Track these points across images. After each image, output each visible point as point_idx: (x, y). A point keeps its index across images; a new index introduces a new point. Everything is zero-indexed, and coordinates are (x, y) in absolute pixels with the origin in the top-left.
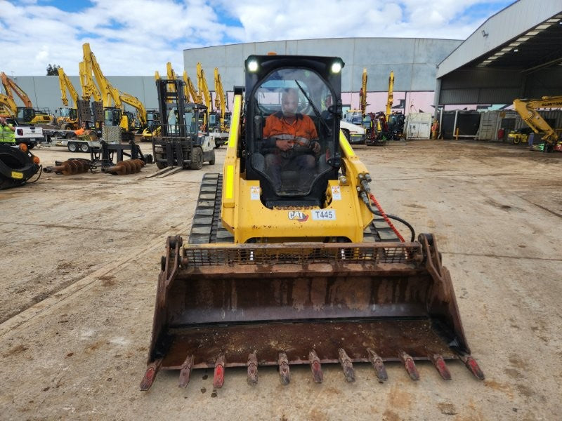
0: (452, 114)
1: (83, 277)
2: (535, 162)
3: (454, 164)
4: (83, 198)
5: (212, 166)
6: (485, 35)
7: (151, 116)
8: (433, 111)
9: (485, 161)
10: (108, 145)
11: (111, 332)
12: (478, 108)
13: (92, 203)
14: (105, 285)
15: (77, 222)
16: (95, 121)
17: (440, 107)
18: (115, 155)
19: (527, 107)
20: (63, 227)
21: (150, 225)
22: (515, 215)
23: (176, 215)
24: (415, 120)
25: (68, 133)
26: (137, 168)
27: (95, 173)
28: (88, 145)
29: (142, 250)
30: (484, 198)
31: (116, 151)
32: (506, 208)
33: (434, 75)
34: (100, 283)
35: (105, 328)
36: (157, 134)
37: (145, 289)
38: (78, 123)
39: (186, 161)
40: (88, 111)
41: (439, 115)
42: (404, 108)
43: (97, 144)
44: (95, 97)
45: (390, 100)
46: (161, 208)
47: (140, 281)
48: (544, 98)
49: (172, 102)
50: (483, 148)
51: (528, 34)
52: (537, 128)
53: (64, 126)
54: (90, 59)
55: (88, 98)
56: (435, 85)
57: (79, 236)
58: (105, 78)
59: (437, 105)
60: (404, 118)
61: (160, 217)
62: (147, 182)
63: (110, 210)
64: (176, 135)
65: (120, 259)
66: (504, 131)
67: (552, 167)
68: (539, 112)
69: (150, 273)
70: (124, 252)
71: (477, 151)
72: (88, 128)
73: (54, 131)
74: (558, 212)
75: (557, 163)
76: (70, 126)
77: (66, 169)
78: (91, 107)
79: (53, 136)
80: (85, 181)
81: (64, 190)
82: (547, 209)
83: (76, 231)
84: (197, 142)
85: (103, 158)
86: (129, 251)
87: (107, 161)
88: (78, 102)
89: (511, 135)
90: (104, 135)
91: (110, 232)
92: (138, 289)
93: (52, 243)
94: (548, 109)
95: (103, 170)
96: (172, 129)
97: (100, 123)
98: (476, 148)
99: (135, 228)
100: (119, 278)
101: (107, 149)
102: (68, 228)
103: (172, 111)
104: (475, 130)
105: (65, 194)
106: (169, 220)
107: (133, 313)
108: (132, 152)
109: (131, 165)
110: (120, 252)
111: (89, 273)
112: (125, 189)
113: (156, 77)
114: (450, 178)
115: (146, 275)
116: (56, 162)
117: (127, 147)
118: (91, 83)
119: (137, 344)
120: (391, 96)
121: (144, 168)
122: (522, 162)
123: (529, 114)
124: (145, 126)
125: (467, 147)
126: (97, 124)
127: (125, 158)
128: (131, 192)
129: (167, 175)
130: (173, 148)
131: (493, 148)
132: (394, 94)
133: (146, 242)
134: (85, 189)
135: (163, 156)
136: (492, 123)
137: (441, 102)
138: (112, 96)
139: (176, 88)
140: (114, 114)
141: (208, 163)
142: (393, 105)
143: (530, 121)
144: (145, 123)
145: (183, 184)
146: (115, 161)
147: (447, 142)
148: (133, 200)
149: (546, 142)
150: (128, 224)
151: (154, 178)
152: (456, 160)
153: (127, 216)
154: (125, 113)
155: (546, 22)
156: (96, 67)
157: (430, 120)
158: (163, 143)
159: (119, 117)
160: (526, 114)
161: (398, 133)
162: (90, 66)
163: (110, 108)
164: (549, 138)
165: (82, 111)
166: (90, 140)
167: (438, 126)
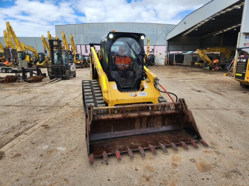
0: (172, 55)
1: (34, 126)
2: (207, 74)
4: (19, 93)
5: (74, 78)
6: (185, 23)
7: (40, 56)
8: (165, 54)
9: (188, 74)
10: (25, 69)
11: (56, 146)
12: (183, 52)
13: (25, 95)
14: (45, 129)
15: (21, 104)
17: (168, 52)
18: (28, 73)
19: (202, 52)
20: (15, 106)
22: (203, 94)
23: (66, 99)
24: (158, 57)
26: (40, 79)
27: (20, 82)
28: (11, 69)
32: (199, 91)
34: (42, 128)
35: (52, 145)
39: (63, 76)
40: (9, 53)
41: (168, 55)
42: (154, 52)
43: (16, 69)
45: (148, 49)
46: (58, 96)
48: (208, 48)
50: (186, 69)
51: (201, 23)
52: (206, 60)
54: (10, 30)
55: (9, 47)
56: (166, 43)
57: (24, 110)
58: (17, 38)
59: (167, 51)
60: (154, 57)
63: (34, 98)
64: (58, 64)
66: (193, 62)
67: (213, 76)
70: (48, 115)
71: (184, 70)
74: (218, 92)
75: (214, 74)
77: (6, 80)
78: (11, 51)
81: (8, 90)
82: (214, 91)
83: (22, 107)
84: (68, 67)
85: (23, 75)
88: (5, 49)
89: (196, 64)
91: (39, 107)
93: (13, 113)
94: (209, 53)
95: (25, 81)
97: (16, 59)
98: (183, 69)
99: (49, 105)
101: (25, 71)
102: (18, 106)
103: (56, 53)
104: (182, 61)
105: (9, 92)
106: (64, 101)
108: (37, 72)
109: (38, 78)
111: (36, 124)
112: (37, 89)
114: (176, 81)
120: (148, 48)
123: (203, 55)
124: (37, 61)
126: (14, 59)
128: (42, 90)
129: (55, 82)
130: (57, 70)
131: (190, 69)
132: (150, 46)
133: (57, 111)
135: (52, 74)
136: (189, 59)
137: (168, 50)
138: (21, 46)
139: (58, 43)
140: (22, 55)
141: (72, 76)
142: (149, 51)
143: (203, 58)
144: (38, 59)
145: (64, 86)
147: (171, 66)
148: (44, 93)
149: (209, 66)
150: (46, 104)
151: (50, 83)
152: (177, 74)
153: (43, 100)
154: (28, 54)
155: (208, 18)
156: (13, 33)
157: (164, 58)
158: (52, 68)
159: (25, 56)
160: (201, 55)
161: (152, 63)
162: (10, 32)
163: (20, 52)
164: (210, 64)
165: (6, 53)
166: (12, 67)
167: (168, 60)
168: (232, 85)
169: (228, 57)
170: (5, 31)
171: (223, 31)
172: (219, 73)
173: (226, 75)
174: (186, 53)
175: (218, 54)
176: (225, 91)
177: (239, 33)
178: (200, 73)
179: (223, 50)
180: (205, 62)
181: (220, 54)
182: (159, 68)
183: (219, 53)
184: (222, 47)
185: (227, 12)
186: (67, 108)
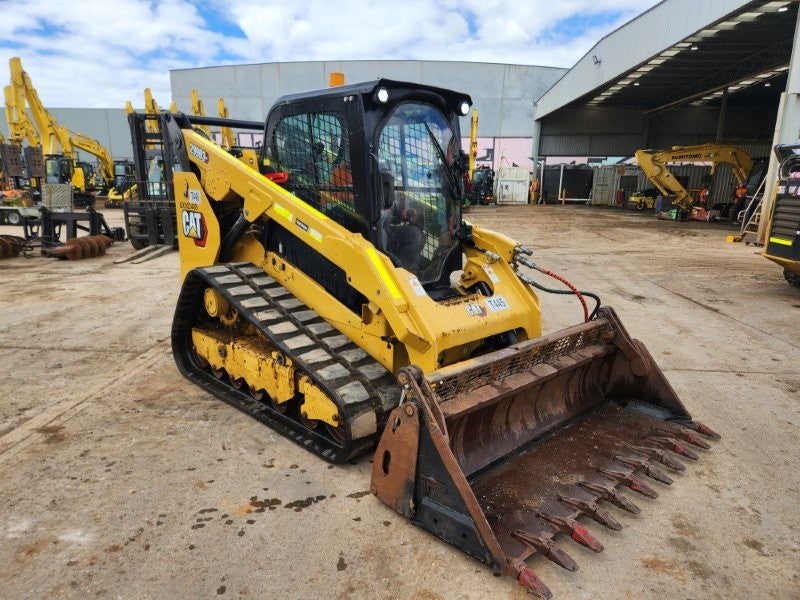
0: (555, 170)
1: (11, 429)
2: (666, 235)
3: (564, 238)
4: (10, 298)
6: (598, 62)
7: (120, 169)
8: (531, 166)
9: (603, 233)
10: (51, 214)
11: (59, 522)
12: (590, 161)
13: (26, 305)
14: (48, 442)
15: (1, 338)
16: (31, 175)
17: (541, 160)
18: (64, 228)
19: (653, 160)
21: (122, 339)
22: (651, 308)
23: (165, 321)
24: (507, 178)
26: (100, 249)
27: (31, 257)
28: (19, 214)
29: (110, 380)
30: (609, 285)
31: (65, 223)
32: (639, 298)
33: (531, 115)
34: (40, 438)
35: (49, 516)
36: (131, 196)
37: (117, 446)
40: (16, 161)
41: (539, 171)
42: (492, 160)
43: (34, 212)
44: (30, 140)
45: (474, 149)
46: (140, 311)
47: (109, 432)
48: (674, 148)
49: (154, 148)
50: (598, 216)
51: (650, 63)
54: (21, 83)
55: (19, 141)
56: (533, 129)
58: (46, 111)
59: (536, 157)
60: (494, 174)
61: (139, 326)
62: (116, 270)
63: (56, 316)
64: (160, 197)
65: (73, 397)
66: (624, 193)
67: (690, 242)
68: (667, 167)
69: (124, 417)
70: (80, 385)
71: (592, 220)
72: (18, 187)
74: (706, 304)
75: (694, 235)
78: (23, 154)
80: (15, 271)
82: (690, 300)
85: (44, 233)
86: (89, 382)
87: (50, 238)
88: (2, 147)
89: (633, 199)
90: (45, 197)
91: (57, 353)
92: (105, 445)
94: (678, 163)
95: (44, 254)
96: (155, 189)
97: (38, 179)
98: (590, 216)
99: (97, 345)
100: (71, 428)
101: (50, 220)
103: (155, 162)
104: (586, 191)
106: (153, 331)
107: (97, 487)
108: (92, 224)
109: (91, 244)
110: (73, 384)
111: (20, 423)
112: (80, 281)
113: (127, 110)
114: (561, 258)
115: (118, 420)
117: (82, 217)
118: (23, 118)
119: (104, 541)
121: (113, 249)
123: (655, 170)
124: (112, 184)
125: (578, 215)
126: (33, 180)
127: (81, 234)
128: (90, 286)
129: (148, 260)
130: (157, 217)
131: (611, 216)
132: (479, 140)
134: (14, 284)
135: (142, 229)
136: (609, 182)
137: (541, 154)
138: (58, 138)
139: (160, 128)
140: (61, 166)
142: (478, 156)
143: (657, 180)
144: (112, 179)
146: (63, 238)
147: (551, 207)
148: (93, 299)
149: (678, 208)
150: (86, 339)
151: (127, 264)
152: (565, 233)
153: (85, 325)
154: (80, 164)
155: (675, 46)
156: (30, 94)
157: (528, 178)
158: (141, 209)
159: (69, 170)
160: (651, 170)
161: (486, 195)
162: (22, 91)
163: (55, 156)
164: (682, 201)
165: (8, 161)
166: (22, 205)
167: (539, 186)
168: (755, 278)
169: (741, 176)
170: (7, 89)
171: (725, 90)
172: (709, 232)
173: (735, 241)
174: (600, 165)
175: (709, 168)
176: (731, 299)
177: (783, 95)
178: (646, 234)
179: (726, 154)
180: (665, 193)
181: (716, 168)
182: (508, 211)
183: (710, 163)
184: (723, 143)
185: (743, 25)
186: (155, 360)
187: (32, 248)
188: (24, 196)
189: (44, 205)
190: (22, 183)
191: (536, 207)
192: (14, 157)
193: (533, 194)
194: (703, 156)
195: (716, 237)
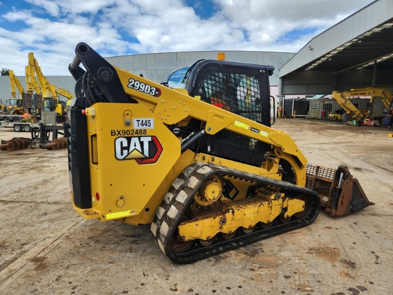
0: (290, 101)
4: (22, 172)
6: (311, 49)
8: (278, 100)
9: (321, 133)
10: (45, 126)
12: (306, 97)
15: (15, 196)
16: (36, 108)
17: (282, 97)
18: (51, 133)
19: (341, 96)
25: (15, 117)
27: (34, 148)
28: (30, 126)
30: (338, 161)
31: (52, 131)
33: (277, 75)
38: (23, 110)
40: (30, 101)
41: (282, 102)
43: (37, 125)
44: (37, 91)
48: (352, 90)
50: (315, 124)
51: (337, 49)
52: (349, 110)
53: (12, 112)
54: (33, 64)
55: (31, 91)
56: (278, 82)
58: (45, 77)
59: (280, 95)
66: (325, 112)
68: (349, 99)
71: (312, 126)
72: (30, 112)
73: (3, 116)
76: (17, 112)
77: (10, 146)
78: (33, 97)
79: (2, 120)
85: (42, 136)
87: (44, 138)
88: (23, 94)
89: (330, 115)
90: (42, 118)
91: (45, 205)
95: (41, 147)
97: (40, 110)
98: (311, 124)
101: (44, 130)
102: (6, 202)
104: (306, 111)
108: (65, 131)
109: (64, 141)
111: (22, 254)
112: (58, 162)
116: (2, 141)
117: (60, 128)
118: (34, 80)
122: (346, 133)
123: (343, 101)
125: (304, 123)
126: (37, 110)
127: (59, 136)
128: (64, 164)
131: (321, 124)
136: (317, 107)
137: (283, 94)
138: (50, 90)
140: (51, 103)
143: (344, 106)
146: (51, 139)
147: (288, 120)
152: (301, 133)
154: (60, 102)
155: (351, 41)
156: (38, 69)
159: (55, 105)
160: (340, 101)
162: (34, 68)
163: (48, 98)
164: (357, 116)
165: (26, 101)
166: (31, 122)
167: (282, 109)
170: (27, 67)
171: (376, 61)
174: (312, 99)
175: (370, 99)
178: (343, 132)
179: (379, 92)
181: (373, 99)
183: (369, 97)
184: (374, 87)
185: (385, 30)
187: (35, 144)
188: (32, 118)
189: (42, 122)
190: (32, 112)
191: (281, 119)
192: (28, 99)
193: (279, 113)
194: (367, 94)
195: (381, 134)
